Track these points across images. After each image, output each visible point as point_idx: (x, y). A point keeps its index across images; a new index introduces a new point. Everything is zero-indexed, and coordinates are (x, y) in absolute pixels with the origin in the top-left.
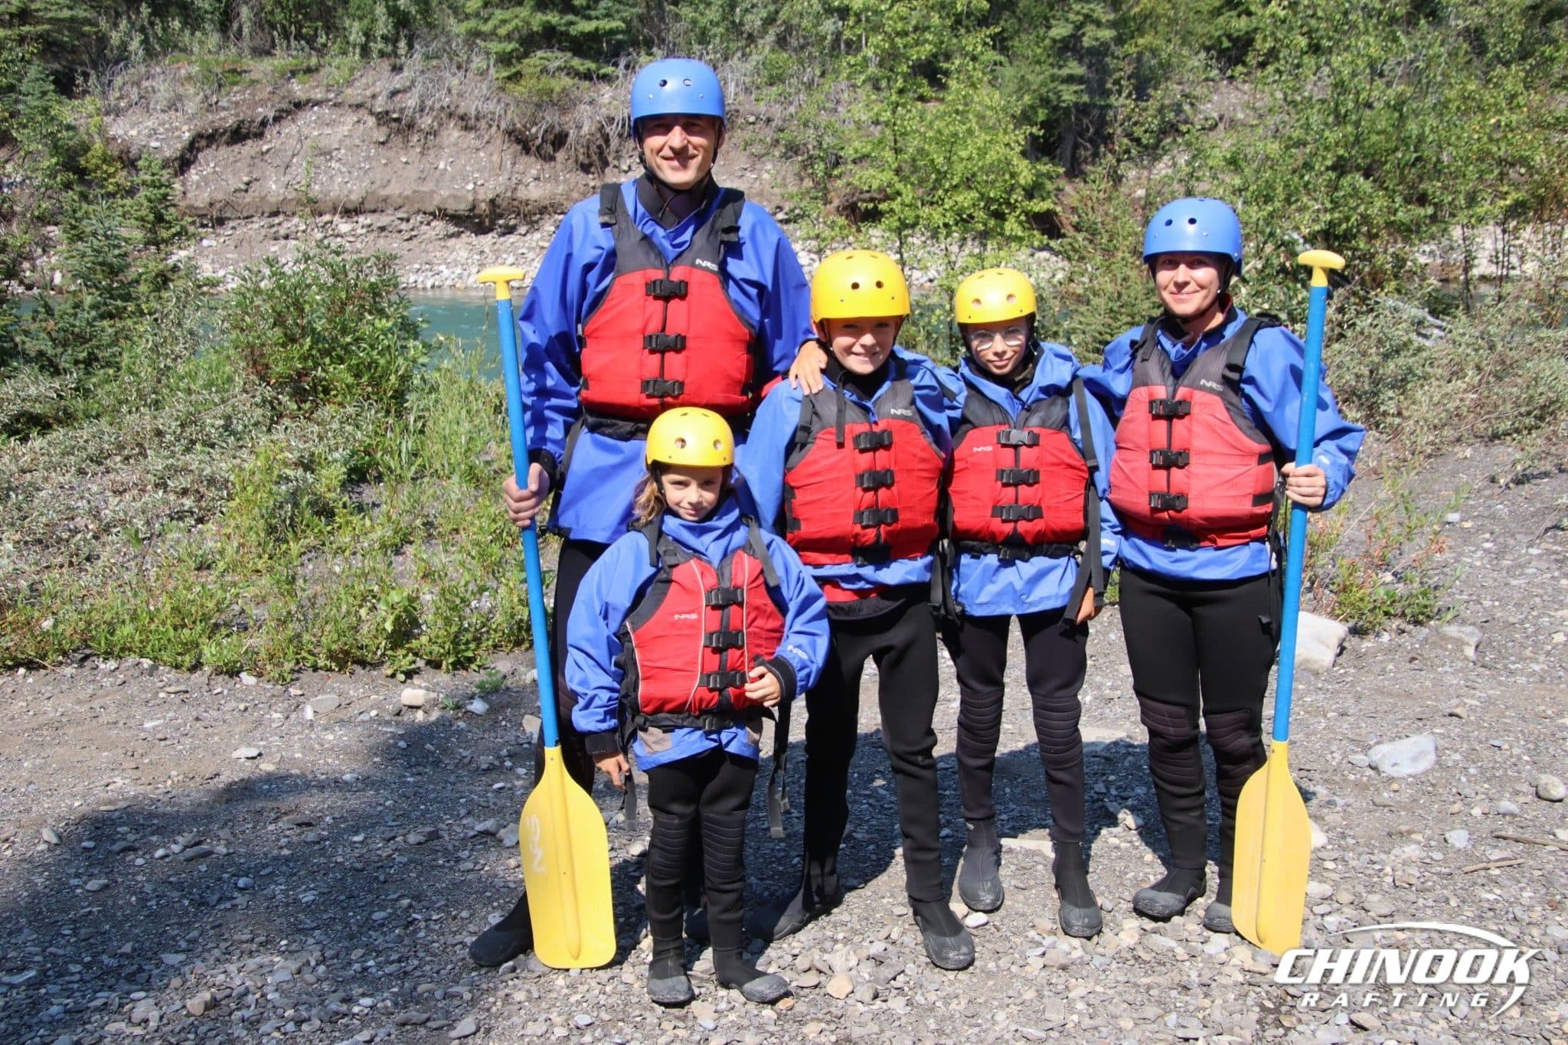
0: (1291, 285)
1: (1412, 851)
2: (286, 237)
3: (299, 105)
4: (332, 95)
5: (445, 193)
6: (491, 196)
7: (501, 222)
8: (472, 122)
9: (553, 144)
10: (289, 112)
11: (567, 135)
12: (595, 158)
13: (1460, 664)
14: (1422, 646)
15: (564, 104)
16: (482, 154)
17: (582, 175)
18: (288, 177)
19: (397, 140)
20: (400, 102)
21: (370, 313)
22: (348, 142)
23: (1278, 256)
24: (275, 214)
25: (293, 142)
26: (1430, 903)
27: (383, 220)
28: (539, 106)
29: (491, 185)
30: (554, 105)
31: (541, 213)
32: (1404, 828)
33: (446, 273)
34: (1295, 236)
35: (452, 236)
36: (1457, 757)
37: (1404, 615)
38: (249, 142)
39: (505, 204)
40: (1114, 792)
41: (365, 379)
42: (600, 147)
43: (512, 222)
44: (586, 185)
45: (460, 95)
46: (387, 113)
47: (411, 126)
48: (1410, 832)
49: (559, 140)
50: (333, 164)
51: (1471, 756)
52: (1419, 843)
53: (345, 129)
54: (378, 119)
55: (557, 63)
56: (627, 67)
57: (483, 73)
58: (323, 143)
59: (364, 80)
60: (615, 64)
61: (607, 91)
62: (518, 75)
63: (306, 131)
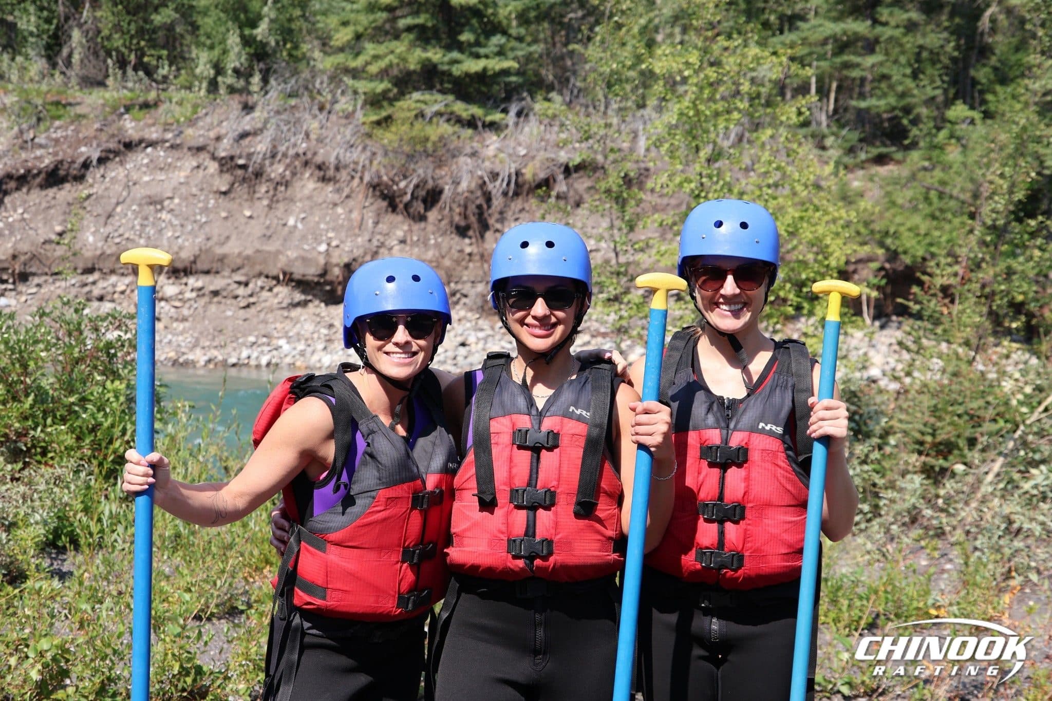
2: (101, 299)
3: (129, 146)
4: (169, 136)
5: (292, 254)
6: (346, 260)
8: (331, 173)
9: (425, 201)
10: (117, 153)
11: (441, 192)
12: (473, 219)
15: (441, 155)
16: (340, 210)
17: (457, 239)
18: (109, 229)
19: (241, 190)
20: (249, 146)
21: (103, 373)
22: (183, 190)
24: (89, 271)
25: (118, 188)
27: (217, 283)
28: (410, 157)
29: (347, 247)
30: (428, 156)
33: (286, 347)
35: (298, 304)
38: (67, 186)
41: (87, 441)
42: (479, 207)
44: (461, 251)
45: (320, 140)
46: (232, 158)
47: (258, 174)
49: (432, 197)
50: (164, 215)
53: (181, 175)
54: (221, 165)
55: (436, 108)
56: (519, 114)
57: (349, 116)
58: (153, 191)
59: (208, 119)
60: (505, 111)
61: (493, 142)
62: (388, 119)
63: (135, 176)
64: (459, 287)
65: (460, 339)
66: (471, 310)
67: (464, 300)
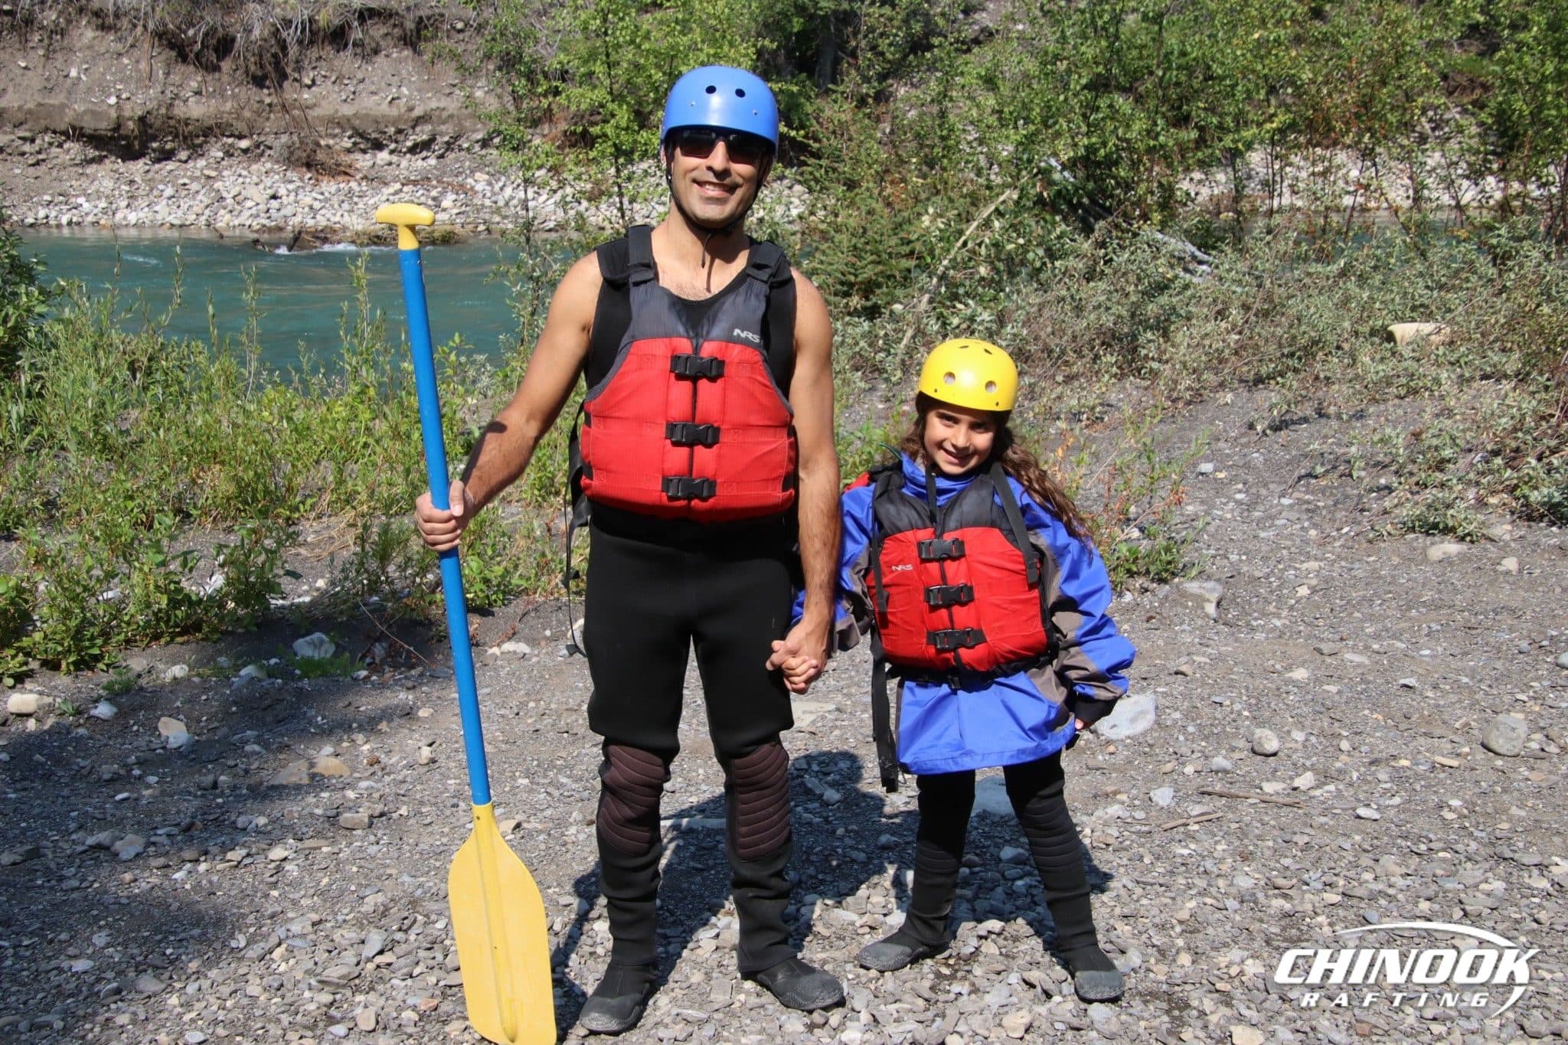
0: (1048, 217)
1: (1114, 810)
5: (79, 108)
6: (140, 113)
7: (155, 145)
12: (270, 69)
13: (1200, 622)
14: (1161, 604)
16: (125, 61)
17: (254, 89)
23: (1034, 186)
26: (1125, 861)
29: (139, 98)
31: (205, 136)
32: (1110, 789)
33: (86, 206)
34: (1053, 162)
35: (92, 161)
36: (1177, 715)
37: (1148, 572)
39: (158, 123)
40: (815, 768)
42: (275, 56)
43: (168, 146)
44: (260, 102)
48: (1115, 793)
51: (1191, 714)
52: (1123, 803)
64: (262, 138)
65: (270, 192)
66: (277, 162)
67: (268, 152)
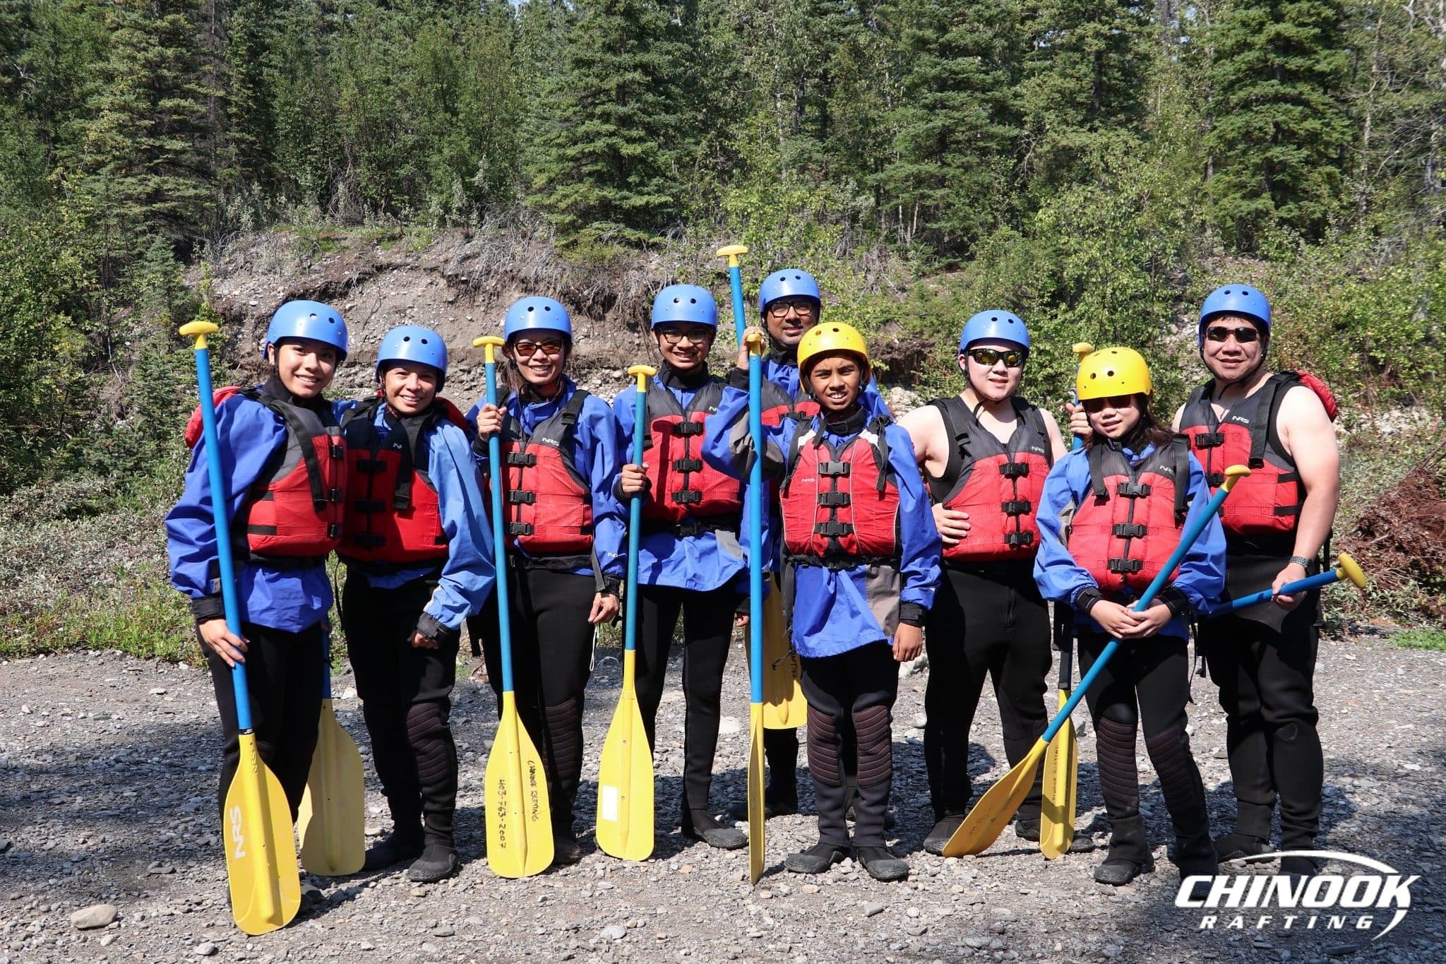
2: (361, 386)
3: (380, 269)
4: (409, 260)
8: (531, 285)
9: (603, 305)
10: (371, 275)
11: (615, 297)
15: (615, 268)
18: (366, 332)
19: (464, 301)
20: (470, 266)
25: (372, 301)
28: (591, 271)
30: (605, 270)
38: (335, 301)
45: (523, 260)
46: (457, 276)
47: (477, 288)
49: (609, 302)
54: (449, 281)
55: (611, 233)
56: (674, 237)
57: (545, 241)
58: (398, 302)
59: (439, 247)
60: (664, 235)
61: (655, 258)
62: (575, 243)
63: (384, 291)
